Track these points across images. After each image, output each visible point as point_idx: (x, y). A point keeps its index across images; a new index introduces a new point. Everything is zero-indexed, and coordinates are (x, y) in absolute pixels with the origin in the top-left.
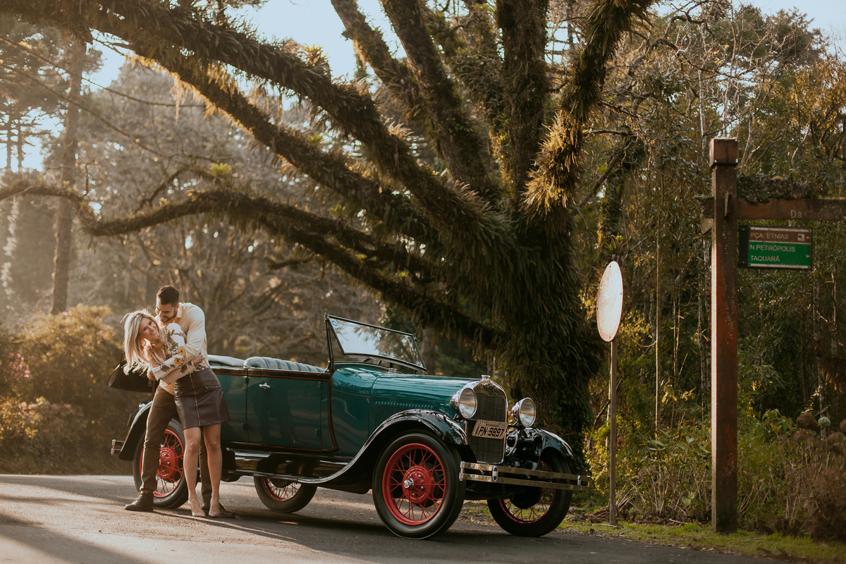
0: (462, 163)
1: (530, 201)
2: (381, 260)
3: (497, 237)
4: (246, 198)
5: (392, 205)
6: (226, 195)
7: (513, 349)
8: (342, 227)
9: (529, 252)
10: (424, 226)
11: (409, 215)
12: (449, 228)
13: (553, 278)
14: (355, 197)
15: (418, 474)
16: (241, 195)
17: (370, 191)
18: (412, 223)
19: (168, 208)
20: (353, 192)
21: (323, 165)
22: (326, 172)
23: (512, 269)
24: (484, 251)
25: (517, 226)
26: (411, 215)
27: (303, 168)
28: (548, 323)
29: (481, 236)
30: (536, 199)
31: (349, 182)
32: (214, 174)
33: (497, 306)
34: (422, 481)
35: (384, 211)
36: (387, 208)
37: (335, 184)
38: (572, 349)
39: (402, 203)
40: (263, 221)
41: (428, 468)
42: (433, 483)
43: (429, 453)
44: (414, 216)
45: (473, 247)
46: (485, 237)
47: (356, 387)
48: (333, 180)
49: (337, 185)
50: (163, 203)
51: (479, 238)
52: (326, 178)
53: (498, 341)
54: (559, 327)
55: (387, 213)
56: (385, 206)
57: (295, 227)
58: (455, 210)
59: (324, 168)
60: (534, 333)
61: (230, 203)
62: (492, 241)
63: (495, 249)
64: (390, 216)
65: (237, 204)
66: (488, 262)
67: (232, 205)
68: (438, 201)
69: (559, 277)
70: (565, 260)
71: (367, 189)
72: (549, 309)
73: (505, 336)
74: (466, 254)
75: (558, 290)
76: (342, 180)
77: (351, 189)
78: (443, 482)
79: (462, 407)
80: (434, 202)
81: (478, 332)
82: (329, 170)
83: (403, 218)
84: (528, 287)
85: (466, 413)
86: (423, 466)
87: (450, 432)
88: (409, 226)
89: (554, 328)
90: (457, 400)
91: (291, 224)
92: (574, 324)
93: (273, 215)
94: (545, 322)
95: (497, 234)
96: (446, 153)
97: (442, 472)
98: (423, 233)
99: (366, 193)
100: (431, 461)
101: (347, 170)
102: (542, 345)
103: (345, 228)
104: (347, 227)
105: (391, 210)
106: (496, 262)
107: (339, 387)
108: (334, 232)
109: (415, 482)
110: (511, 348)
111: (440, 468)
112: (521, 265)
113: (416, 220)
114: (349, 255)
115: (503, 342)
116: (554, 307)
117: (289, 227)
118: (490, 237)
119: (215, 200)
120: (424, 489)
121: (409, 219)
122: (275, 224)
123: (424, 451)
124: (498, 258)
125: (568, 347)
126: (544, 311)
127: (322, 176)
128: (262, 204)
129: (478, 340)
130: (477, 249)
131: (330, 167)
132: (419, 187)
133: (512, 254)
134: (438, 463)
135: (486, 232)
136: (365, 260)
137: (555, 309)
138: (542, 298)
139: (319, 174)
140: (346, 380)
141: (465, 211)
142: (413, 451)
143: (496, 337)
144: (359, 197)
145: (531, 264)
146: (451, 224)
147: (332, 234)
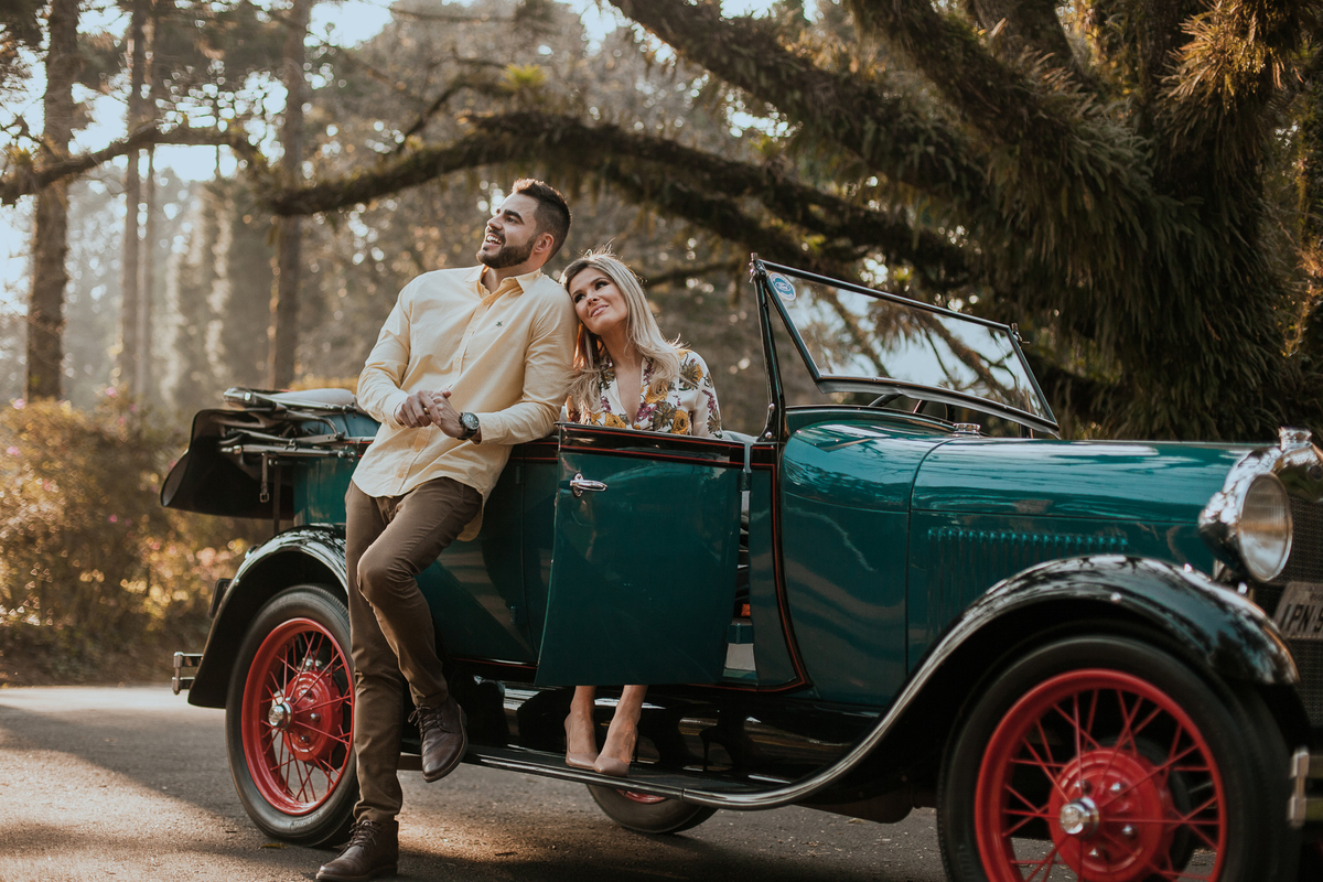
0: (1022, 33)
1: (1185, 89)
2: (856, 244)
3: (1115, 172)
4: (576, 124)
5: (878, 121)
6: (535, 119)
7: (1142, 420)
8: (774, 179)
9: (1179, 209)
10: (948, 162)
11: (916, 140)
12: (1011, 153)
13: (1227, 264)
14: (801, 105)
15: (1110, 782)
16: (566, 118)
17: (832, 93)
18: (924, 156)
19: (423, 156)
20: (797, 95)
21: (732, 41)
22: (740, 55)
23: (1144, 244)
24: (1088, 201)
25: (1150, 154)
26: (922, 139)
27: (689, 48)
28: (1216, 361)
29: (1083, 168)
30: (1202, 83)
31: (789, 76)
32: (514, 86)
33: (1106, 329)
34: (1126, 806)
35: (863, 133)
36: (870, 126)
37: (757, 79)
38: (1265, 416)
39: (899, 115)
40: (614, 175)
41: (1148, 759)
42: (1166, 814)
43: (1149, 705)
44: (928, 142)
45: (1064, 194)
46: (1091, 170)
47: (867, 485)
48: (753, 73)
49: (764, 82)
50: (413, 146)
51: (1078, 171)
52: (740, 67)
53: (1104, 403)
54: (1241, 371)
55: (869, 137)
56: (863, 122)
57: (679, 185)
58: (1024, 111)
59: (735, 47)
60: (1187, 384)
61: (543, 137)
62: (1105, 180)
63: (1110, 199)
64: (876, 143)
65: (557, 137)
66: (1096, 227)
67: (549, 140)
68: (986, 90)
69: (1237, 262)
70: (1249, 225)
71: (826, 89)
72: (1218, 332)
73: (1121, 393)
74: (1049, 209)
75: (1236, 290)
76: (773, 72)
77: (792, 89)
78: (1211, 814)
79: (1247, 542)
80: (978, 94)
81: (1062, 388)
82: (744, 51)
83: (903, 147)
84: (1176, 285)
85: (1261, 563)
86: (1127, 748)
87: (1232, 634)
88: (916, 161)
89: (1230, 373)
90: (1229, 517)
91: (670, 179)
92: (1269, 363)
93: (632, 158)
94: (1210, 359)
95: (1115, 164)
96: (986, 14)
97: (1205, 776)
98: (947, 176)
99: (823, 97)
100: (1160, 734)
101: (783, 50)
102: (1205, 408)
103: (780, 180)
104: (785, 179)
105: (878, 131)
106: (1112, 226)
107: (807, 489)
108: (758, 189)
109: (1104, 811)
110: (1136, 417)
111: (1196, 758)
112: (1162, 237)
113: (931, 149)
114: (789, 239)
115: (1116, 407)
116: (1230, 327)
117: (667, 186)
118: (1100, 171)
119: (514, 132)
120: (1133, 837)
121: (916, 149)
122: (637, 179)
123: (1131, 698)
124: (1117, 221)
125: (1258, 412)
126: (1208, 337)
127: (731, 64)
128: (610, 137)
129: (1064, 403)
130: (1071, 199)
131: (747, 45)
132: (946, 58)
133: (1144, 211)
134: (1186, 740)
135: (1093, 160)
136: (822, 245)
137: (1231, 333)
138: (1204, 309)
139: (725, 60)
140: (832, 463)
141: (1046, 111)
142: (1085, 698)
143: (1101, 396)
144: (810, 105)
145: (1182, 234)
146: (1015, 142)
147: (754, 194)
